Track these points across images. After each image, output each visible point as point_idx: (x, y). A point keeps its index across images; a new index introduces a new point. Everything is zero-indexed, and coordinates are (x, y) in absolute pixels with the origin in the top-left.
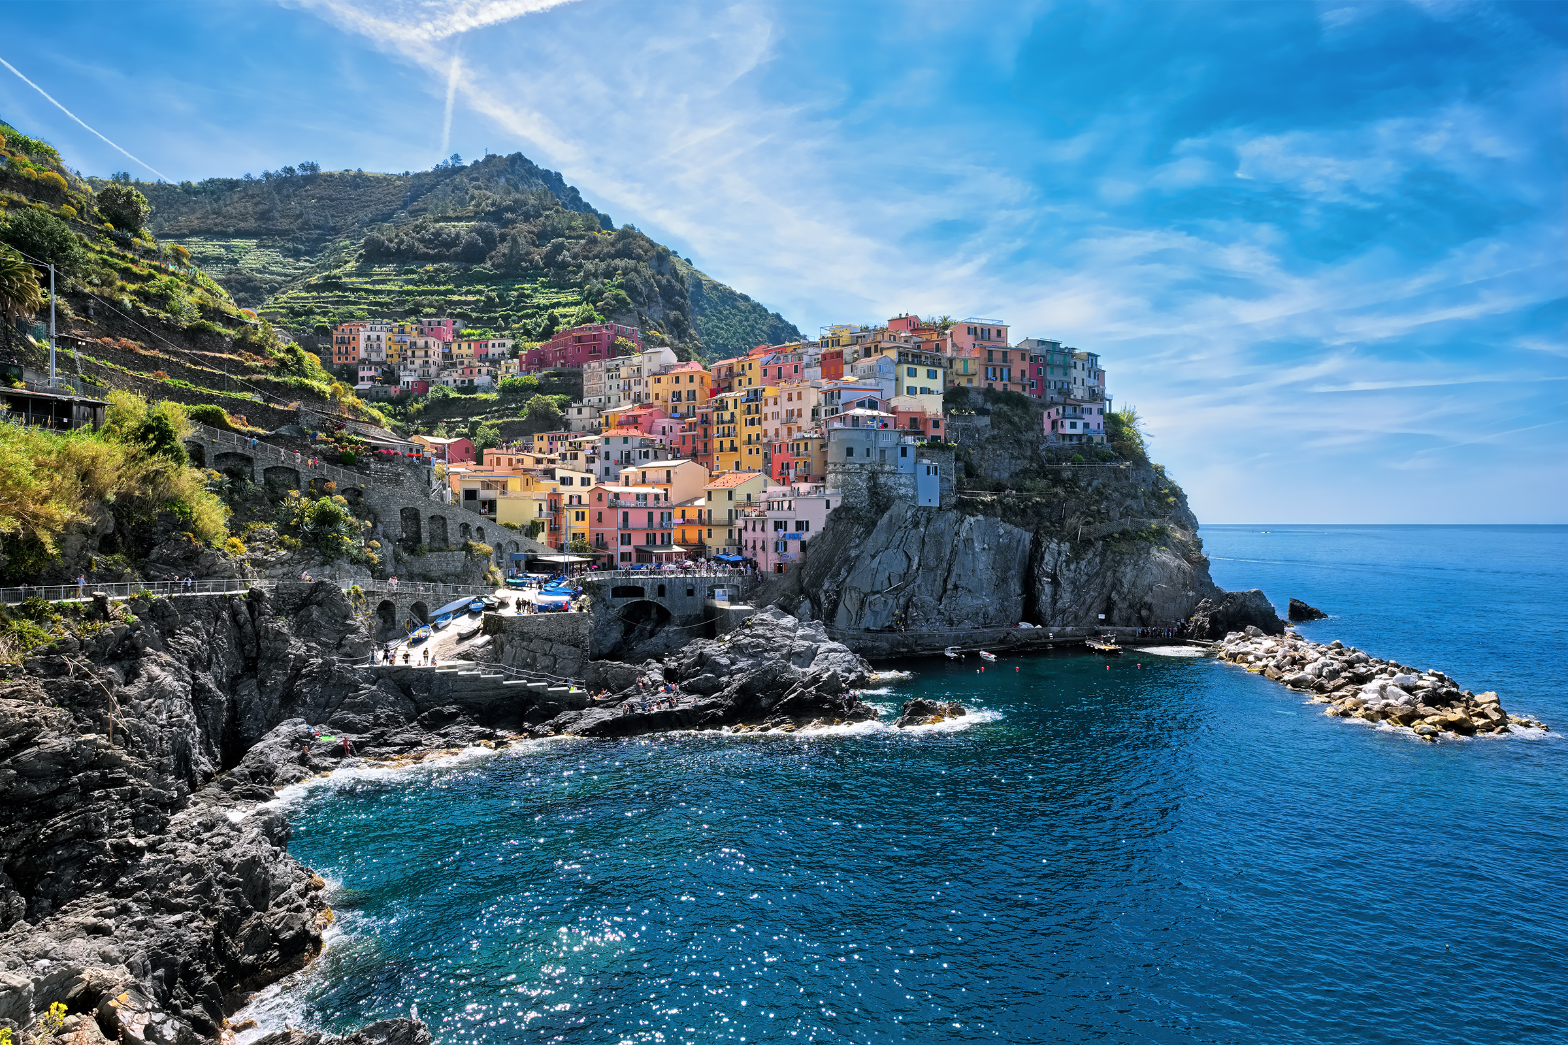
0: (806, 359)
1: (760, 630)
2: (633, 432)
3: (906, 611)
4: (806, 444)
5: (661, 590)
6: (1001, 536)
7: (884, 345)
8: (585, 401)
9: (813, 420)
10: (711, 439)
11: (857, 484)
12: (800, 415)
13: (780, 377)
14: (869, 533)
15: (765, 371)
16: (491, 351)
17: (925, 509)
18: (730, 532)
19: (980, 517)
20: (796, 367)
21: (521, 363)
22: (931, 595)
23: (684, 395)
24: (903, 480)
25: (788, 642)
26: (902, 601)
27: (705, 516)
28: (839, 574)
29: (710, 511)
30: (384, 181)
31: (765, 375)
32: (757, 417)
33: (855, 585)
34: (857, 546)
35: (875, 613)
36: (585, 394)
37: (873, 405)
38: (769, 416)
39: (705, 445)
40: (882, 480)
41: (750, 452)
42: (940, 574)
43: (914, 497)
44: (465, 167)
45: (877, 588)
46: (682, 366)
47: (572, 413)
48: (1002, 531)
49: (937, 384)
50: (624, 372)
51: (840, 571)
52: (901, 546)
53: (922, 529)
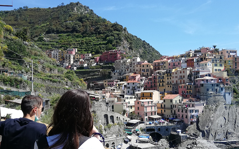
0: (182, 61)
2: (135, 81)
4: (190, 87)
5: (159, 129)
8: (115, 71)
9: (188, 79)
10: (156, 83)
11: (210, 99)
12: (184, 77)
13: (174, 66)
14: (215, 113)
16: (86, 57)
17: (228, 105)
18: (171, 111)
20: (179, 63)
21: (95, 60)
22: (232, 129)
23: (145, 70)
26: (225, 132)
27: (163, 106)
29: (165, 105)
30: (44, 10)
31: (170, 65)
32: (170, 77)
33: (213, 128)
35: (219, 135)
36: (115, 69)
37: (210, 75)
38: (174, 77)
39: (155, 84)
41: (168, 86)
42: (233, 123)
43: (225, 102)
44: (64, 6)
45: (219, 128)
47: (113, 74)
49: (222, 68)
51: (209, 124)
52: (223, 116)
53: (228, 111)
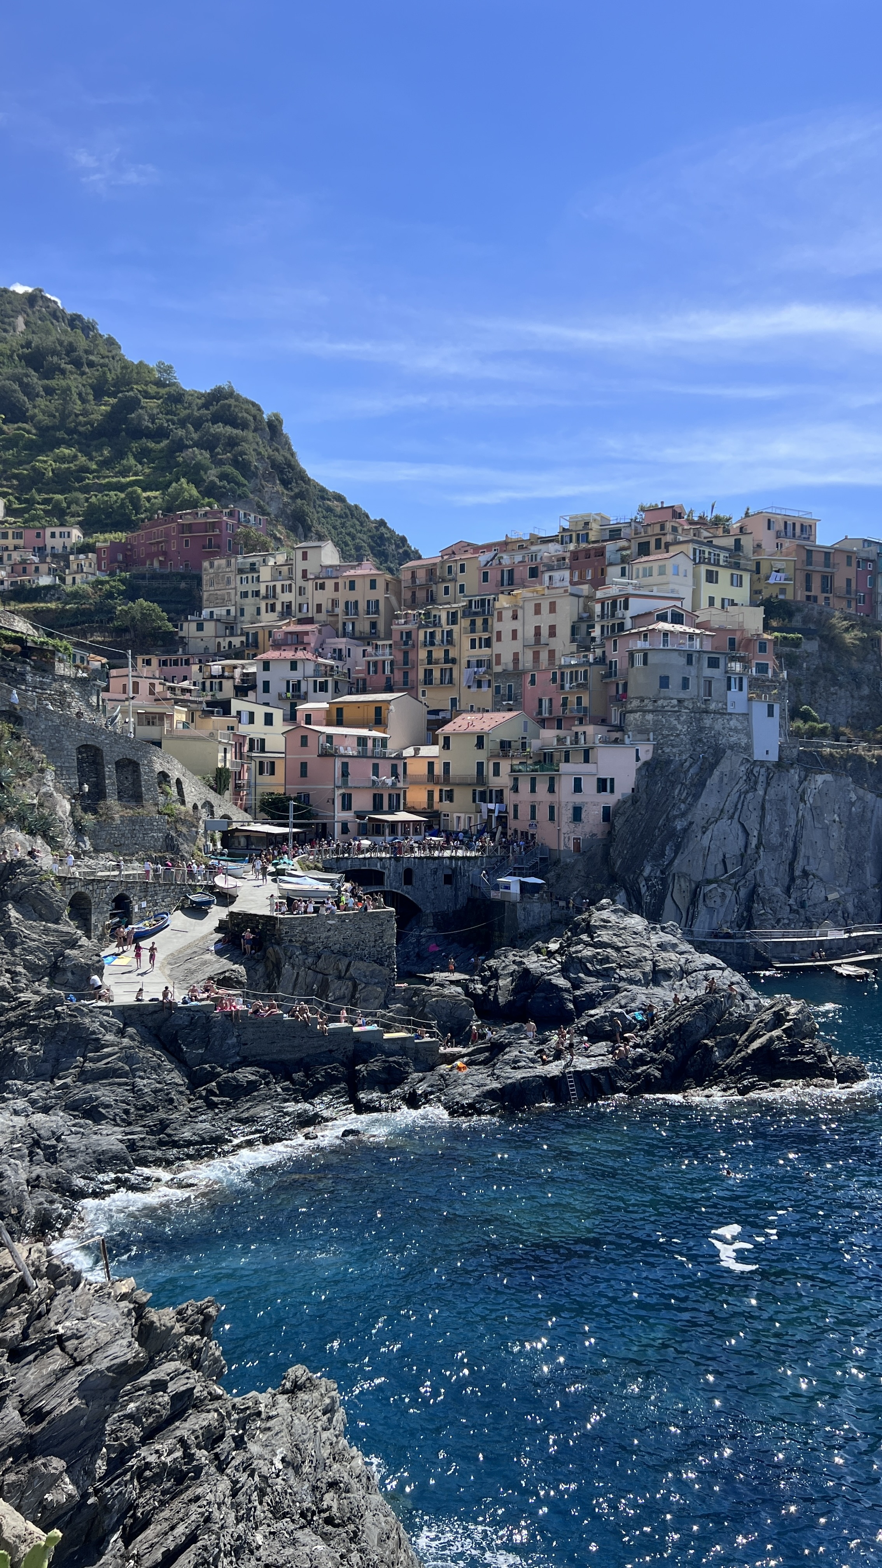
0: (544, 559)
1: (604, 936)
2: (300, 655)
3: (749, 909)
4: (579, 672)
5: (408, 876)
6: (852, 804)
7: (669, 538)
8: (205, 612)
9: (573, 641)
10: (414, 665)
11: (674, 728)
12: (552, 633)
13: (510, 583)
14: (697, 797)
15: (485, 575)
16: (50, 542)
17: (762, 763)
19: (828, 777)
21: (99, 560)
22: (776, 885)
23: (362, 606)
24: (733, 723)
25: (647, 954)
26: (743, 892)
27: (438, 770)
28: (663, 855)
29: (447, 765)
31: (485, 579)
32: (485, 636)
33: (684, 870)
34: (683, 814)
35: (711, 910)
36: (205, 603)
37: (677, 619)
38: (505, 635)
39: (406, 674)
40: (707, 722)
42: (786, 854)
43: (748, 748)
45: (710, 875)
46: (353, 567)
47: (189, 629)
48: (854, 797)
49: (742, 594)
50: (265, 573)
51: (663, 850)
52: (736, 816)
53: (761, 793)
